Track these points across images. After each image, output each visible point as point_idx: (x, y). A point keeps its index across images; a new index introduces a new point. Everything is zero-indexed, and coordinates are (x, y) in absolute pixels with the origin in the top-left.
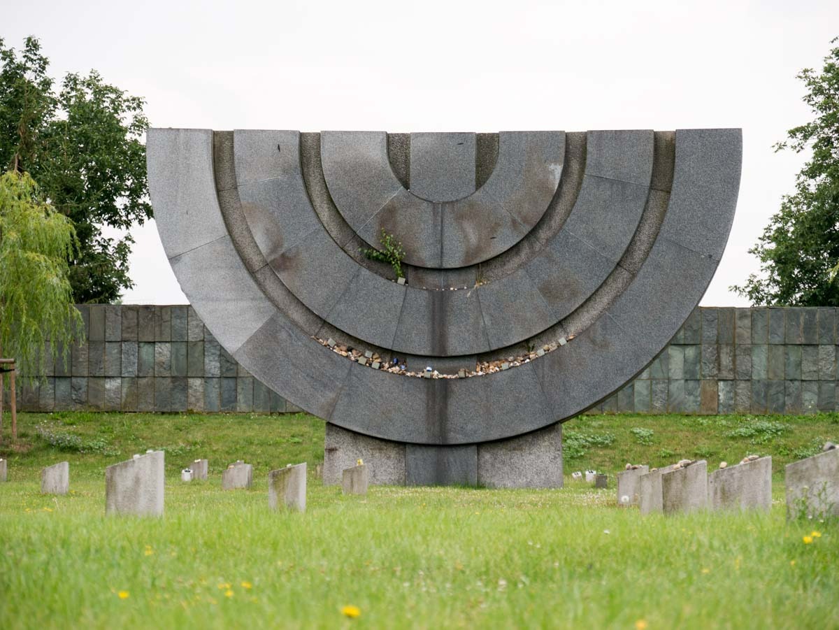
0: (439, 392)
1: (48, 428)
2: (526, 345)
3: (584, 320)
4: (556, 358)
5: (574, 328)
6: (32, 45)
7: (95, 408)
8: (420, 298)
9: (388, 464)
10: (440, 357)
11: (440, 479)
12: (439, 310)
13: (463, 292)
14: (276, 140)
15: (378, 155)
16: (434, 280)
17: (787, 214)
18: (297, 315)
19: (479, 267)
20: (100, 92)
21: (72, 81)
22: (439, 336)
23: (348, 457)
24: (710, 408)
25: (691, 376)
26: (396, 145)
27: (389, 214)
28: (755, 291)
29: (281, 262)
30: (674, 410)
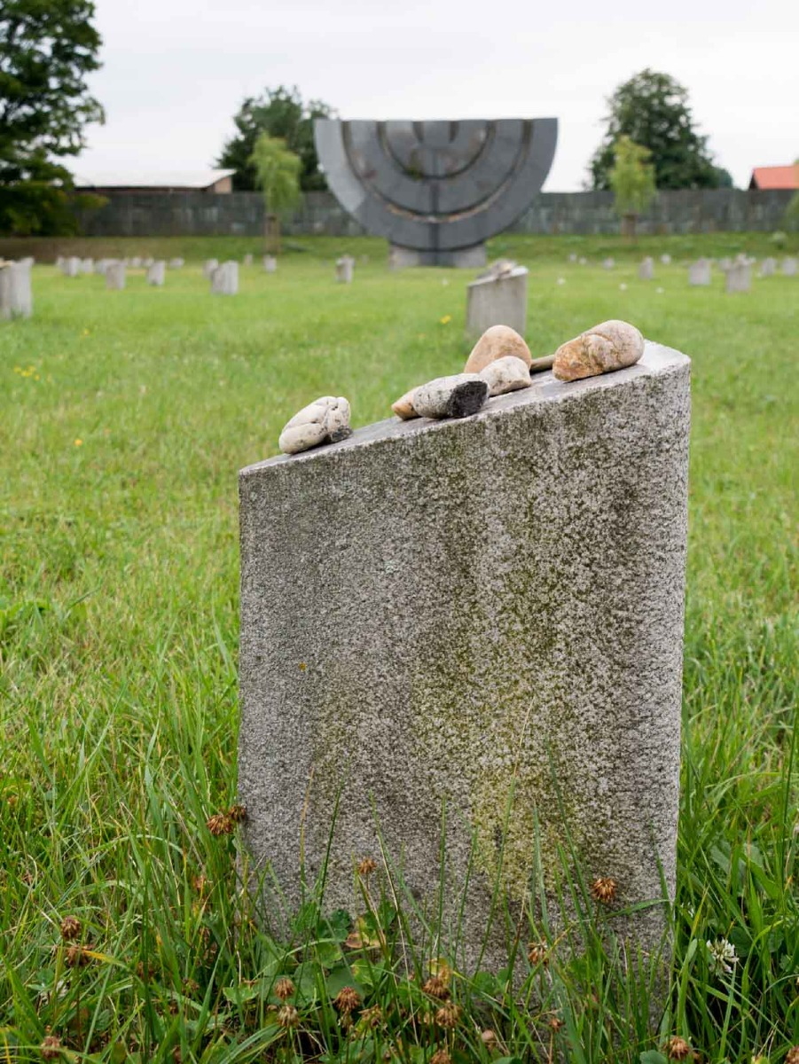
0: (435, 228)
1: (292, 242)
2: (470, 208)
3: (497, 195)
4: (483, 214)
5: (491, 200)
6: (295, 88)
7: (309, 233)
8: (427, 188)
9: (414, 258)
10: (435, 213)
11: (435, 263)
12: (435, 194)
13: (444, 186)
14: (367, 124)
15: (409, 129)
16: (434, 182)
17: (597, 154)
18: (376, 195)
19: (451, 176)
20: (323, 106)
21: (312, 103)
22: (435, 202)
23: (398, 257)
24: (556, 232)
25: (549, 219)
26: (417, 126)
27: (414, 154)
28: (584, 184)
29: (370, 174)
30: (541, 233)
